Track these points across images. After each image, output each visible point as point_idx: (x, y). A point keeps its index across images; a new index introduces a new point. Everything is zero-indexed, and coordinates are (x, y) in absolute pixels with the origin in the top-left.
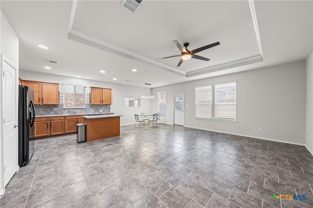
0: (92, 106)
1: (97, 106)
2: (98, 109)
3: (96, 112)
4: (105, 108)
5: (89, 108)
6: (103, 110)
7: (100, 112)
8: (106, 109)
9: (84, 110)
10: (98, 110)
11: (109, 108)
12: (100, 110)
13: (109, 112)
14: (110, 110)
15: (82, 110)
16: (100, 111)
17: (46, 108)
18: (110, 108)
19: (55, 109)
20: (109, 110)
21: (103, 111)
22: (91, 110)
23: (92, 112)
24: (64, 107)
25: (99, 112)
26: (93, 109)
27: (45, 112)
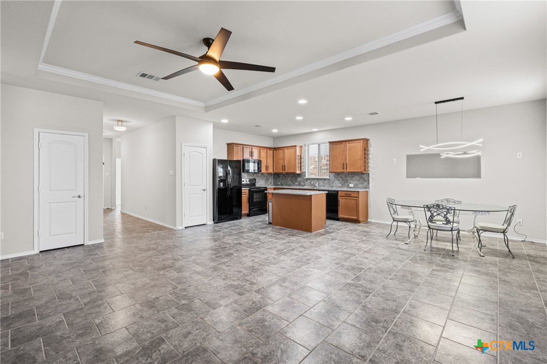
0: (338, 174)
1: (346, 176)
2: (347, 181)
3: (343, 186)
4: (359, 180)
5: (333, 178)
6: (356, 182)
7: (351, 187)
8: (361, 181)
9: (327, 181)
10: (347, 183)
11: (366, 179)
12: (350, 183)
13: (366, 188)
14: (369, 184)
15: (325, 182)
16: (351, 185)
17: (292, 177)
18: (368, 180)
19: (299, 179)
20: (365, 183)
21: (354, 185)
22: (336, 182)
23: (338, 187)
24: (307, 177)
25: (348, 186)
26: (338, 180)
27: (292, 182)
